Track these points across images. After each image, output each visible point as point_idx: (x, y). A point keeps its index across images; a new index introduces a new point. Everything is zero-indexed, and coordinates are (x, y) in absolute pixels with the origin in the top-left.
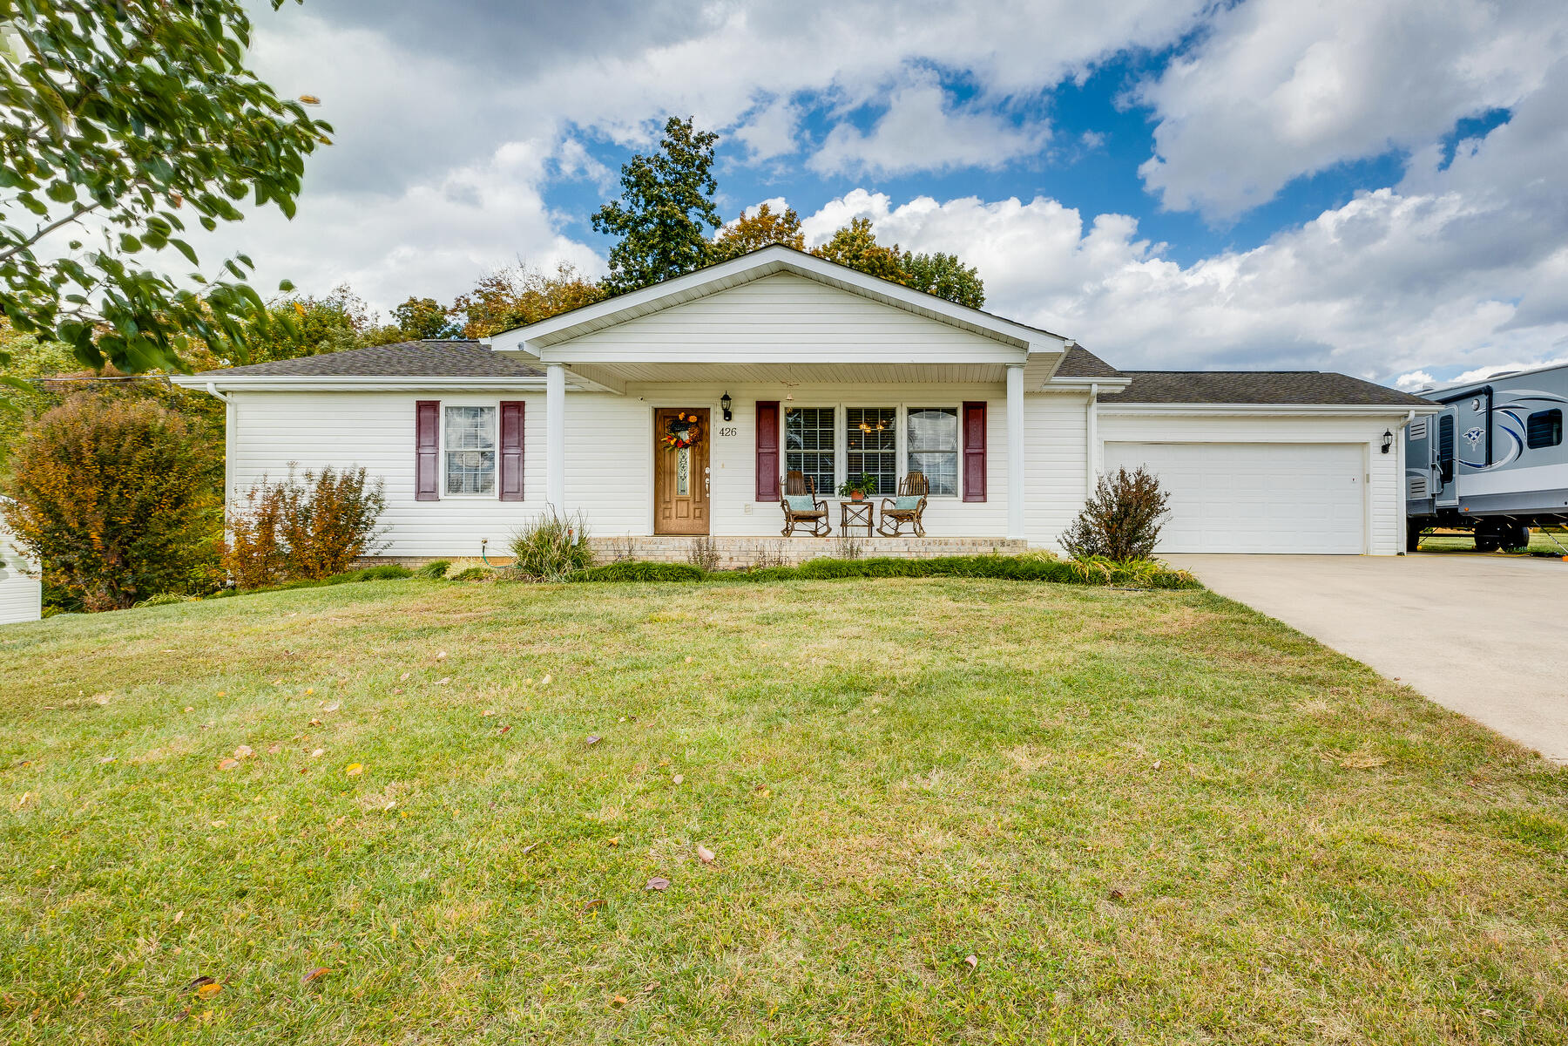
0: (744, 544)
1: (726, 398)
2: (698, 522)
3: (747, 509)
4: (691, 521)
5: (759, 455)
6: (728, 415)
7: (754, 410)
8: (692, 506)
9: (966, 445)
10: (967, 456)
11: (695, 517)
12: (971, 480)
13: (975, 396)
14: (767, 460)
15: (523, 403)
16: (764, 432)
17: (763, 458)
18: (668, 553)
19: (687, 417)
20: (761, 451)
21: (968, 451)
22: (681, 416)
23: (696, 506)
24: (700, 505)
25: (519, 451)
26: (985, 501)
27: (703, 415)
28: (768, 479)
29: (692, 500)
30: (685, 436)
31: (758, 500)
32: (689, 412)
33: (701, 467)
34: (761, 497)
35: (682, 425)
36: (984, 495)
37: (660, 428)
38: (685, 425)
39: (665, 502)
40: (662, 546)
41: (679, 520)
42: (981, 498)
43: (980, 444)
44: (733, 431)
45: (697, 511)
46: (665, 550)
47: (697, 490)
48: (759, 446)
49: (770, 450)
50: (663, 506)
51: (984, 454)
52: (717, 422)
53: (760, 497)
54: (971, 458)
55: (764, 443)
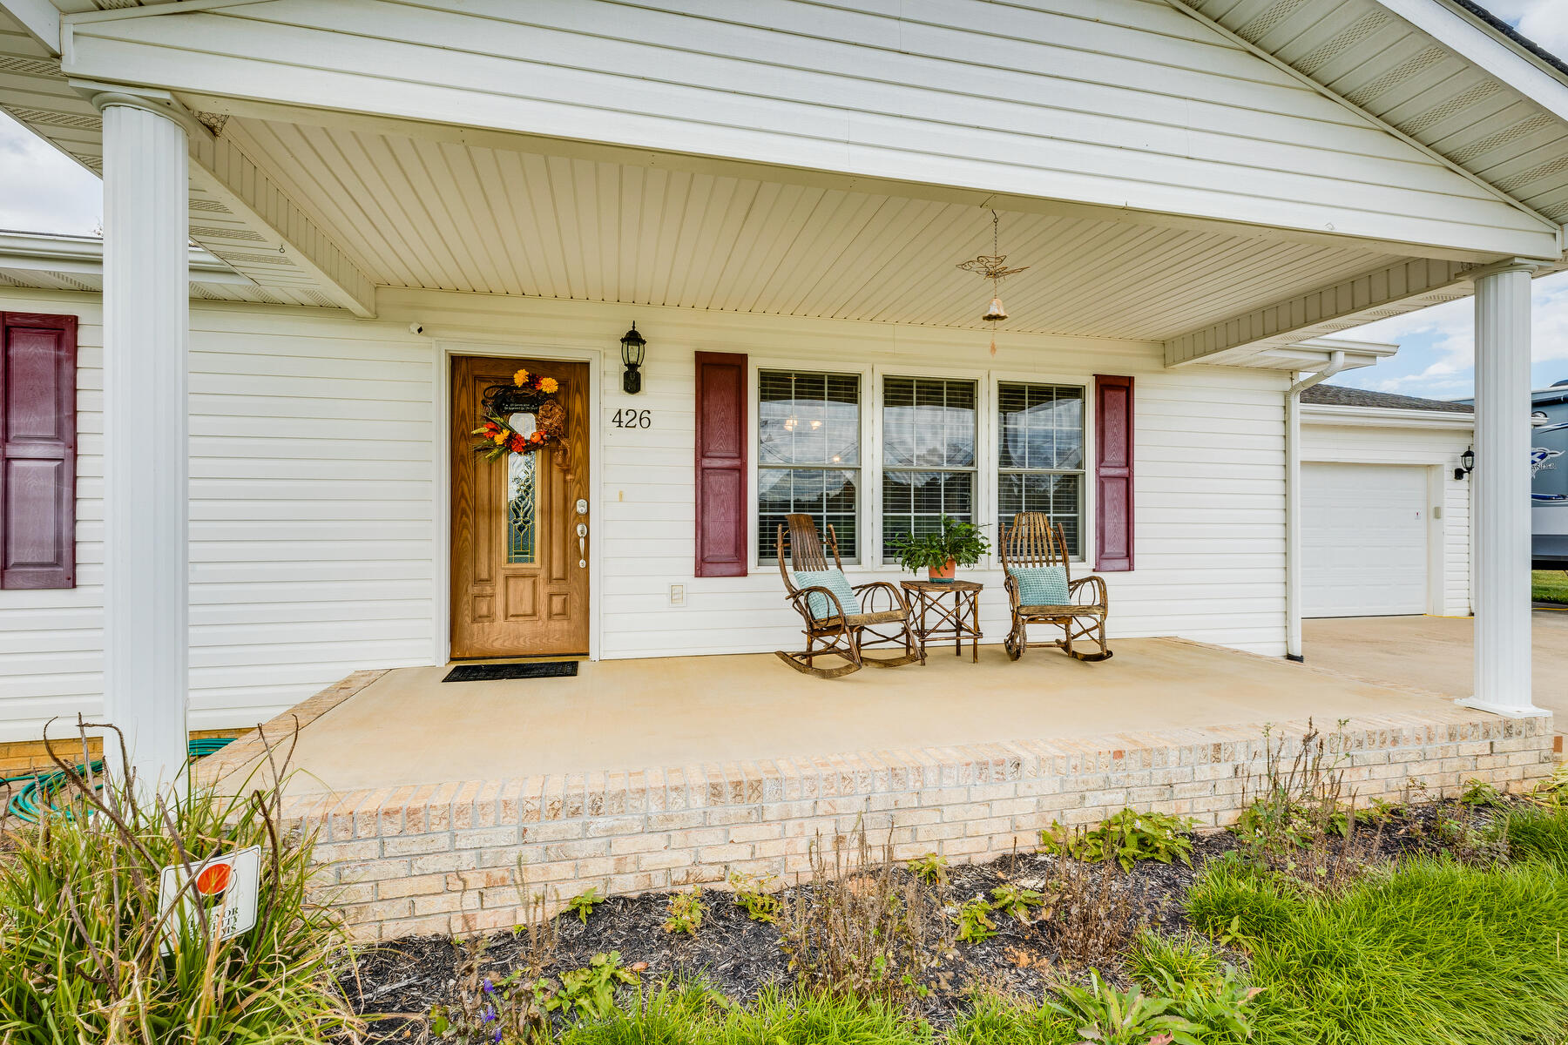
0: (881, 788)
1: (633, 338)
2: (558, 625)
3: (676, 595)
4: (540, 625)
5: (702, 472)
6: (632, 382)
7: (690, 370)
8: (543, 591)
9: (1101, 459)
10: (1102, 481)
11: (550, 615)
12: (1108, 528)
13: (1114, 367)
14: (722, 485)
15: (73, 322)
16: (714, 419)
17: (714, 480)
18: (623, 846)
19: (533, 380)
20: (707, 463)
21: (1104, 472)
22: (520, 377)
23: (555, 588)
24: (563, 587)
25: (59, 451)
26: (1131, 568)
27: (574, 375)
28: (721, 526)
29: (543, 574)
30: (525, 424)
31: (700, 573)
32: (540, 368)
33: (566, 499)
34: (708, 568)
35: (520, 399)
36: (1129, 555)
37: (464, 404)
38: (531, 400)
39: (478, 581)
40: (602, 822)
41: (513, 625)
42: (1124, 564)
43: (1123, 459)
44: (642, 419)
45: (557, 603)
46: (610, 833)
47: (557, 552)
48: (702, 452)
49: (727, 463)
50: (473, 590)
51: (1128, 480)
52: (605, 393)
53: (704, 566)
54: (1107, 486)
55: (715, 447)
